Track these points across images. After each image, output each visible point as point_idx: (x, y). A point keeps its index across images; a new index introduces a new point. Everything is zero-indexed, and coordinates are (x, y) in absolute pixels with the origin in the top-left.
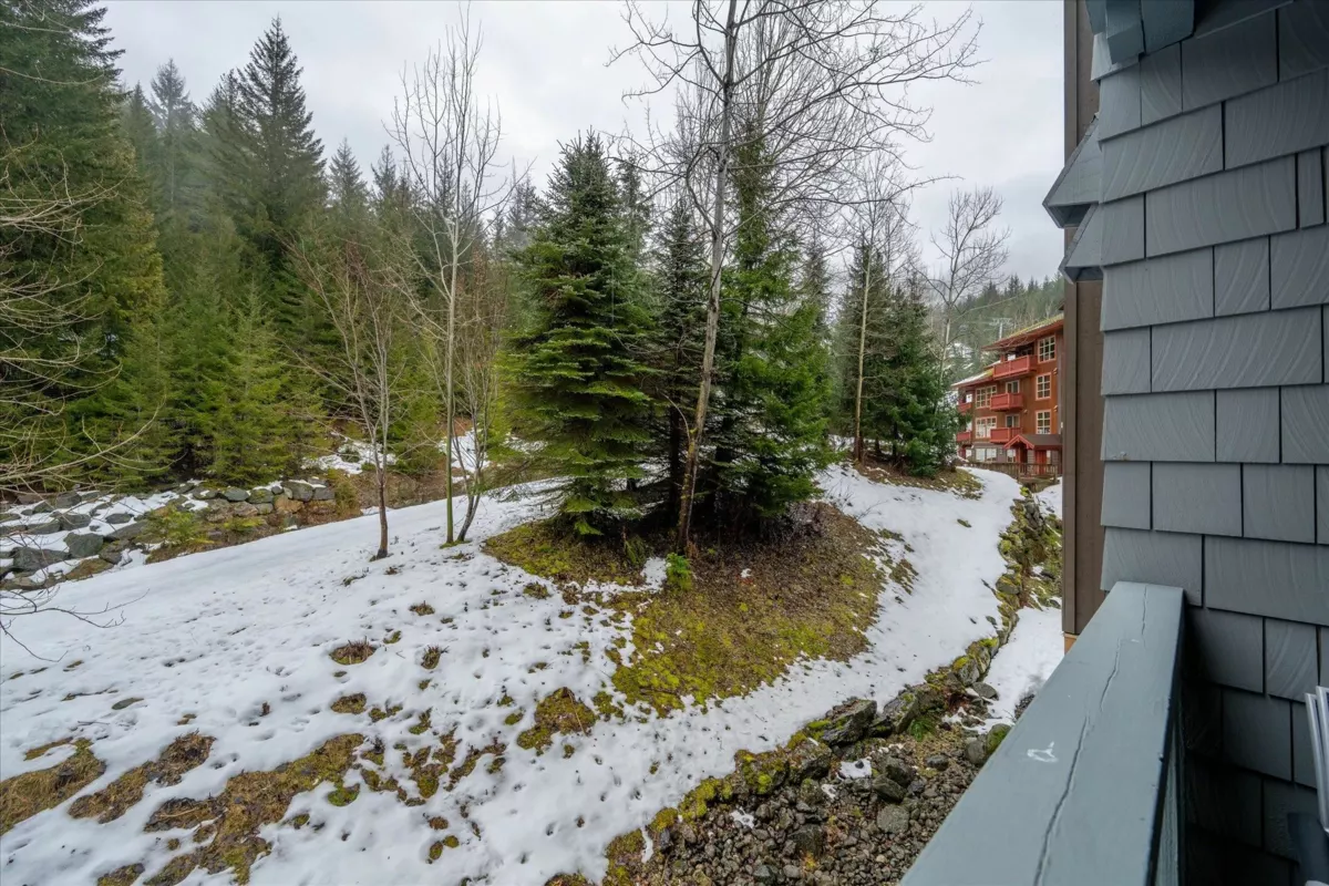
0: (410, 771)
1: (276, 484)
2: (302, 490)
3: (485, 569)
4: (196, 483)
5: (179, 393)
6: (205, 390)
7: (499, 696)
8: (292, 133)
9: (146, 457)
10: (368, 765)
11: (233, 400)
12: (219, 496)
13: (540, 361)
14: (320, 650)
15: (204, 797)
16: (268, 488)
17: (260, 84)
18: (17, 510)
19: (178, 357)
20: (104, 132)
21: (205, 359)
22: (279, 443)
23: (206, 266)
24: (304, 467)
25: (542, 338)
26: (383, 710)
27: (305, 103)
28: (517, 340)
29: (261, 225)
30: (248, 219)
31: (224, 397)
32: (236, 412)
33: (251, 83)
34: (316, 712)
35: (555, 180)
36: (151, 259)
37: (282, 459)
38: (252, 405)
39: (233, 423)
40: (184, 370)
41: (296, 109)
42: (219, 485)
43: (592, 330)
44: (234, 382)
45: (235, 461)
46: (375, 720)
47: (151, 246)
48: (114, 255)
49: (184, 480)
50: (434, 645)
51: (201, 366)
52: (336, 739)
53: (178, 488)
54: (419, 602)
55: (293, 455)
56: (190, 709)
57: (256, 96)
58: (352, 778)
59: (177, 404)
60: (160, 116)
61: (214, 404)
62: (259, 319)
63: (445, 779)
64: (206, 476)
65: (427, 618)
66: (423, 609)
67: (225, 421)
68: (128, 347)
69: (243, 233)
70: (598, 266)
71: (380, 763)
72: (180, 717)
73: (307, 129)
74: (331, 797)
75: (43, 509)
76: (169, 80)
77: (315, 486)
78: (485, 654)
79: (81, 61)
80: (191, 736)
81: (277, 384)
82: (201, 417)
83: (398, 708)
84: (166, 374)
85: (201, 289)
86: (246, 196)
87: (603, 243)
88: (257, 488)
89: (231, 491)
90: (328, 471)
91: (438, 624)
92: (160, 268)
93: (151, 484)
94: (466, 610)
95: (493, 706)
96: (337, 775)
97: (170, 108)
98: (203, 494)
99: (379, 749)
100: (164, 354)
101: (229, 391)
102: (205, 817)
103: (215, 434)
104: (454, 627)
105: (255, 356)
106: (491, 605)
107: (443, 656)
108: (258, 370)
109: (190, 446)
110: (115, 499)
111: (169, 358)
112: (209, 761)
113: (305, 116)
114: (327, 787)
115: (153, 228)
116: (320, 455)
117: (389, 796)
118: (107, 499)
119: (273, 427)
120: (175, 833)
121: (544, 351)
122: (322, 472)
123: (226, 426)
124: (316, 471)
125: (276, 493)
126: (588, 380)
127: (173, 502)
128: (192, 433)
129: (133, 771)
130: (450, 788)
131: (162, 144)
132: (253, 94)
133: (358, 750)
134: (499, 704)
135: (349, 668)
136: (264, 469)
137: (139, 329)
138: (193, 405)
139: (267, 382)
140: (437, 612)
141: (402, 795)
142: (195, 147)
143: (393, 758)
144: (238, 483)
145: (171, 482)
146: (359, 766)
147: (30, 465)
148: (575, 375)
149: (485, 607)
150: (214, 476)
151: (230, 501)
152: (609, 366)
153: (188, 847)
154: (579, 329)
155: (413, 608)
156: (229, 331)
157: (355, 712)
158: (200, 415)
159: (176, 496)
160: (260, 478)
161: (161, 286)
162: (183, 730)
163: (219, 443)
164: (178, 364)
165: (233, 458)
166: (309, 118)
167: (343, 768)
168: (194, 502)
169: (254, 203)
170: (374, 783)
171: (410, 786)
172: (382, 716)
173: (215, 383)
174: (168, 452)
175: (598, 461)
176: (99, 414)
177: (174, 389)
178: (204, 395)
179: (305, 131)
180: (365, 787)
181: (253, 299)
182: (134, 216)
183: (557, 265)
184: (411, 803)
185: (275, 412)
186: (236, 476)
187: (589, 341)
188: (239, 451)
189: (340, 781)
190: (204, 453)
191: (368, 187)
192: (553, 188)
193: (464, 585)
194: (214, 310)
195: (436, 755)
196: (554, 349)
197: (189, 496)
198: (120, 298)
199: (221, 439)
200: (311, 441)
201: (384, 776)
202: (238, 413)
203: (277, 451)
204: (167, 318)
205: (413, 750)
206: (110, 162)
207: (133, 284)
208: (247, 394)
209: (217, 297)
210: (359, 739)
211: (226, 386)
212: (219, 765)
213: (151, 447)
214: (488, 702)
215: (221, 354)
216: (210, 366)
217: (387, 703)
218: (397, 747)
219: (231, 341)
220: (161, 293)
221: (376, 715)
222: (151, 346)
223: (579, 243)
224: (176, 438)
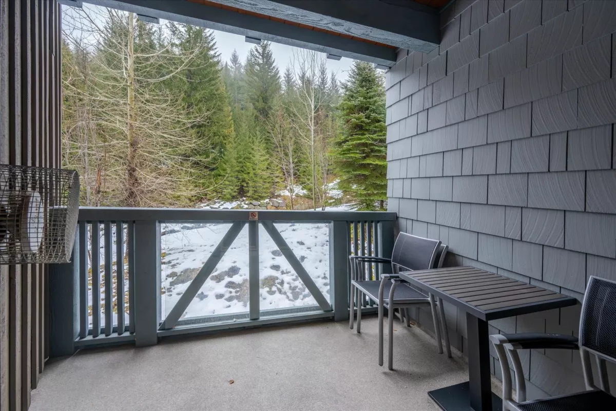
0: (291, 291)
1: (267, 200)
2: (275, 203)
3: (325, 233)
4: (245, 199)
5: (239, 168)
6: (246, 167)
7: (323, 276)
8: (269, 68)
9: (232, 190)
10: (279, 286)
11: (254, 170)
12: (251, 203)
13: (344, 151)
14: (269, 250)
15: (237, 283)
16: (265, 201)
17: (259, 52)
18: (202, 205)
19: (238, 155)
20: (217, 83)
21: (245, 155)
22: (268, 185)
23: (245, 123)
24: (276, 194)
25: (345, 141)
26: (285, 272)
27: (272, 56)
28: (338, 142)
29: (261, 105)
30: (256, 103)
31: (251, 169)
32: (255, 174)
33: (256, 53)
34: (266, 268)
35: (351, 73)
36: (230, 122)
37: (269, 191)
38: (259, 171)
39: (254, 178)
40: (240, 160)
41: (270, 59)
42: (251, 200)
43: (365, 136)
44: (254, 164)
45: (255, 191)
46: (282, 274)
47: (230, 118)
48: (221, 123)
49: (242, 198)
50: (303, 255)
51: (245, 158)
52: (271, 277)
53: (240, 200)
54: (300, 240)
55: (272, 190)
56: (235, 260)
57: (258, 57)
58: (274, 289)
59: (238, 172)
60: (233, 70)
61: (248, 171)
62: (260, 140)
63: (301, 296)
64: (247, 197)
65: (303, 246)
66: (302, 243)
67: (252, 177)
68: (226, 153)
69: (256, 109)
70: (367, 109)
71: (282, 286)
72: (233, 261)
73: (274, 65)
74: (268, 292)
75: (208, 205)
76: (235, 56)
77: (279, 201)
78: (320, 261)
79: (211, 61)
80: (235, 267)
81: (266, 163)
82: (245, 176)
83: (290, 272)
84: (235, 161)
85: (244, 131)
86: (257, 95)
87: (370, 98)
88: (262, 201)
89: (254, 202)
90: (283, 196)
91: (305, 249)
92: (233, 125)
93: (233, 198)
94: (316, 246)
95: (320, 279)
96: (270, 286)
97: (235, 66)
98: (247, 202)
99: (282, 283)
100: (234, 155)
101: (252, 166)
102: (238, 288)
103: (249, 182)
104: (311, 251)
105: (260, 154)
106: (325, 245)
107: (305, 259)
108: (261, 159)
109: (243, 186)
110: (224, 203)
111: (236, 156)
112: (239, 274)
113: (273, 60)
114: (267, 289)
115: (231, 112)
116: (281, 190)
117: (283, 296)
118: (222, 203)
119: (266, 179)
120: (231, 290)
121: (345, 146)
122: (282, 196)
123: (252, 179)
124: (279, 196)
125: (268, 203)
126: (365, 158)
127: (238, 205)
128: (243, 181)
129: (222, 272)
130: (302, 299)
131: (233, 80)
132: (257, 57)
133: (277, 281)
134: (322, 278)
135: (277, 258)
136: (264, 195)
137: (228, 147)
138: (243, 172)
139: (263, 163)
140: (306, 245)
141: (288, 297)
142: (242, 80)
143: (286, 286)
144: (256, 199)
145: (238, 198)
146: (276, 286)
147: (201, 189)
148: (358, 156)
149: (323, 246)
150: (249, 197)
151: (254, 206)
152: (372, 151)
153: (234, 294)
154: (359, 136)
155: (298, 242)
156: (251, 145)
157: (277, 270)
158: (244, 175)
159: (239, 203)
160: (262, 198)
161: (233, 131)
162: (233, 265)
163: (251, 185)
164: (238, 158)
165: (254, 190)
166: (274, 61)
167: (272, 285)
168: (244, 205)
169: (259, 97)
170: (280, 291)
171: (291, 296)
172: (284, 273)
173: (248, 164)
174: (237, 188)
175: (369, 192)
176: (220, 175)
177: (238, 167)
178: (245, 168)
179: (273, 66)
180: (277, 292)
181: (258, 133)
182: (225, 109)
183: (352, 110)
184: (290, 300)
185: (266, 174)
186: (256, 197)
187: (363, 141)
188: (256, 188)
189: (270, 289)
190: (246, 188)
191: (297, 82)
192: (350, 77)
193: (316, 237)
194: (247, 138)
195: (299, 289)
196: (349, 146)
197: (243, 203)
198: (223, 137)
199: (251, 184)
200: (277, 184)
201: (283, 290)
202: (255, 175)
203: (267, 188)
204: (235, 142)
205: (292, 285)
206: (219, 92)
207: (226, 131)
208: (257, 167)
209: (248, 133)
210: (277, 278)
211: (251, 165)
212: (241, 276)
213: (232, 186)
214: (319, 277)
215: (250, 153)
216: (247, 158)
217: (286, 270)
218: (288, 283)
219: (253, 149)
220: (233, 134)
221: (283, 273)
222: (231, 153)
223: (359, 99)
224: (239, 183)
